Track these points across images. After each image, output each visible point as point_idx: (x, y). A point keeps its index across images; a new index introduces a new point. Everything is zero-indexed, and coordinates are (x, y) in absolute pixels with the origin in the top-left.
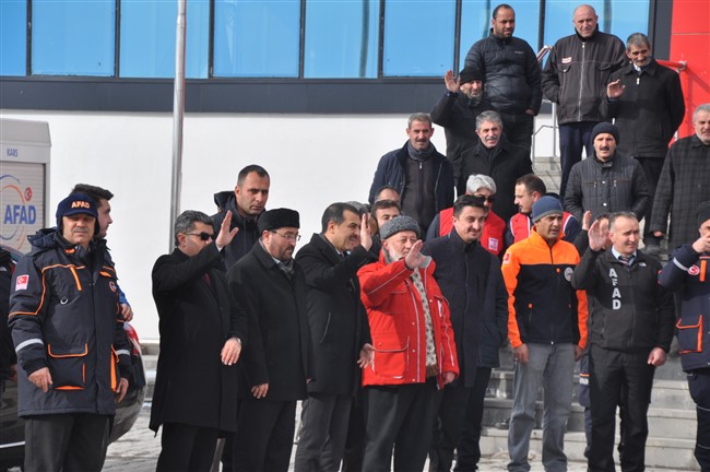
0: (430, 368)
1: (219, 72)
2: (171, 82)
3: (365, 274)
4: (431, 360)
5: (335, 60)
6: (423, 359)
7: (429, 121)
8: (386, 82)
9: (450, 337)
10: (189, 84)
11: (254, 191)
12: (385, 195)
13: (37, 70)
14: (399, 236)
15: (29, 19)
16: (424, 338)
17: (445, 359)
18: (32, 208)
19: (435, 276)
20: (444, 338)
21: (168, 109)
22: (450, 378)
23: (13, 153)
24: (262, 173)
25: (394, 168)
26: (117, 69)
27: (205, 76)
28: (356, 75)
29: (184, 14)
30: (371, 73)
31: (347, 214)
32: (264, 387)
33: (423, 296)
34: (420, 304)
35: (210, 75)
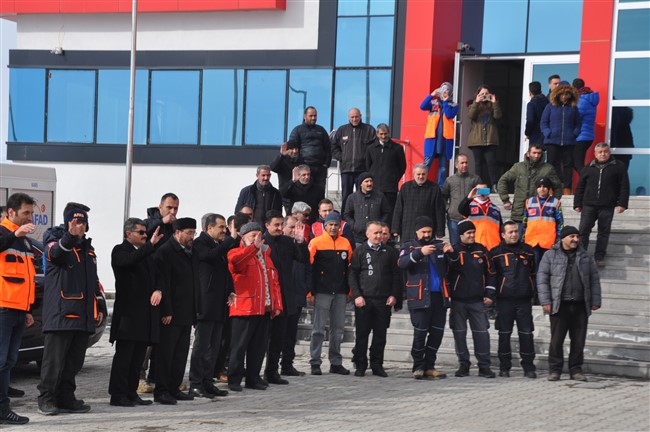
0: (267, 307)
1: (154, 140)
2: (125, 146)
3: (232, 255)
4: (268, 303)
5: (218, 135)
6: (264, 302)
7: (268, 170)
8: (246, 148)
9: (278, 290)
10: (135, 148)
11: (170, 208)
13: (49, 140)
14: (251, 233)
15: (46, 111)
16: (264, 290)
17: (275, 302)
18: (45, 216)
19: (270, 256)
20: (275, 291)
21: (123, 161)
22: (278, 313)
23: (35, 185)
24: (175, 198)
25: (249, 195)
26: (95, 139)
27: (145, 143)
28: (230, 144)
29: (133, 109)
30: (239, 143)
31: (218, 220)
32: (169, 318)
33: (264, 267)
34: (262, 270)
35: (148, 143)
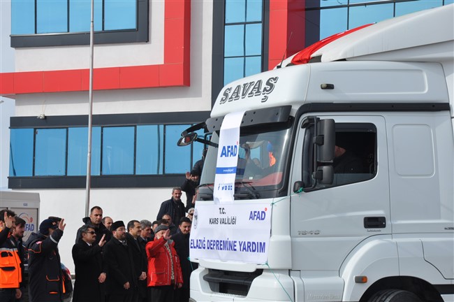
0: (172, 280)
1: (105, 173)
2: (85, 177)
4: (173, 278)
5: (148, 167)
6: (170, 277)
7: (180, 190)
8: (166, 176)
9: (180, 270)
10: (92, 178)
11: (97, 215)
12: (165, 217)
13: (36, 174)
14: (161, 232)
15: (34, 156)
16: (170, 269)
17: (177, 278)
18: (32, 225)
19: (174, 247)
20: (178, 270)
21: (84, 187)
22: (180, 285)
23: (26, 205)
24: (99, 208)
26: (66, 173)
27: (99, 175)
28: (156, 173)
29: (90, 152)
30: (161, 173)
31: (135, 223)
32: (128, 283)
33: (170, 254)
34: (168, 254)
35: (101, 174)
